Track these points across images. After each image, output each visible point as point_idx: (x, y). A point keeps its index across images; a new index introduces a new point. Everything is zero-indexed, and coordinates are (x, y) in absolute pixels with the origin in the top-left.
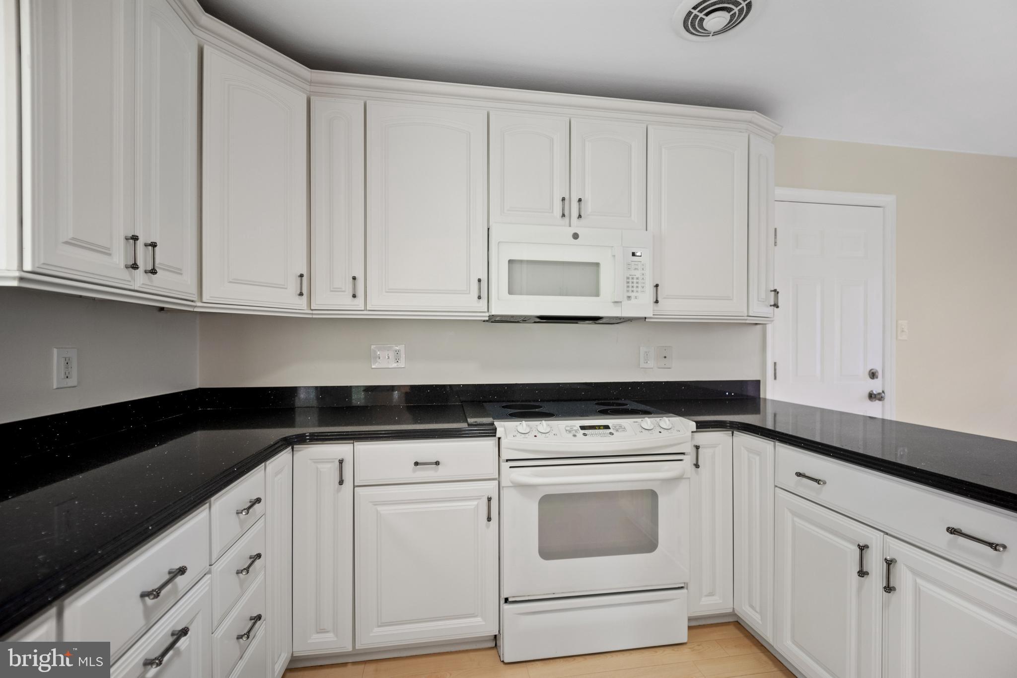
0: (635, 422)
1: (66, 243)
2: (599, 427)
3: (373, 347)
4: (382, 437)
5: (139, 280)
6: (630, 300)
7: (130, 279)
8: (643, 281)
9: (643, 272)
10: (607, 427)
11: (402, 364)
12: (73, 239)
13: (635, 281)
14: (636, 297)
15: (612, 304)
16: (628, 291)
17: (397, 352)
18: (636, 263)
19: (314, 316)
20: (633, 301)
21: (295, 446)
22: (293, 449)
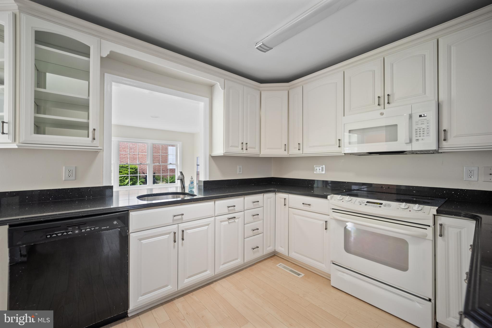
0: (399, 204)
1: (230, 147)
2: (377, 203)
3: (314, 166)
4: (296, 194)
5: (245, 151)
6: (418, 141)
7: (242, 151)
8: (428, 130)
9: (428, 125)
10: (381, 204)
11: (324, 172)
12: (232, 146)
13: (422, 130)
14: (422, 139)
15: (405, 144)
16: (417, 137)
17: (322, 168)
18: (422, 121)
19: (290, 156)
20: (420, 141)
21: (276, 193)
22: (275, 193)
